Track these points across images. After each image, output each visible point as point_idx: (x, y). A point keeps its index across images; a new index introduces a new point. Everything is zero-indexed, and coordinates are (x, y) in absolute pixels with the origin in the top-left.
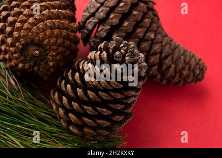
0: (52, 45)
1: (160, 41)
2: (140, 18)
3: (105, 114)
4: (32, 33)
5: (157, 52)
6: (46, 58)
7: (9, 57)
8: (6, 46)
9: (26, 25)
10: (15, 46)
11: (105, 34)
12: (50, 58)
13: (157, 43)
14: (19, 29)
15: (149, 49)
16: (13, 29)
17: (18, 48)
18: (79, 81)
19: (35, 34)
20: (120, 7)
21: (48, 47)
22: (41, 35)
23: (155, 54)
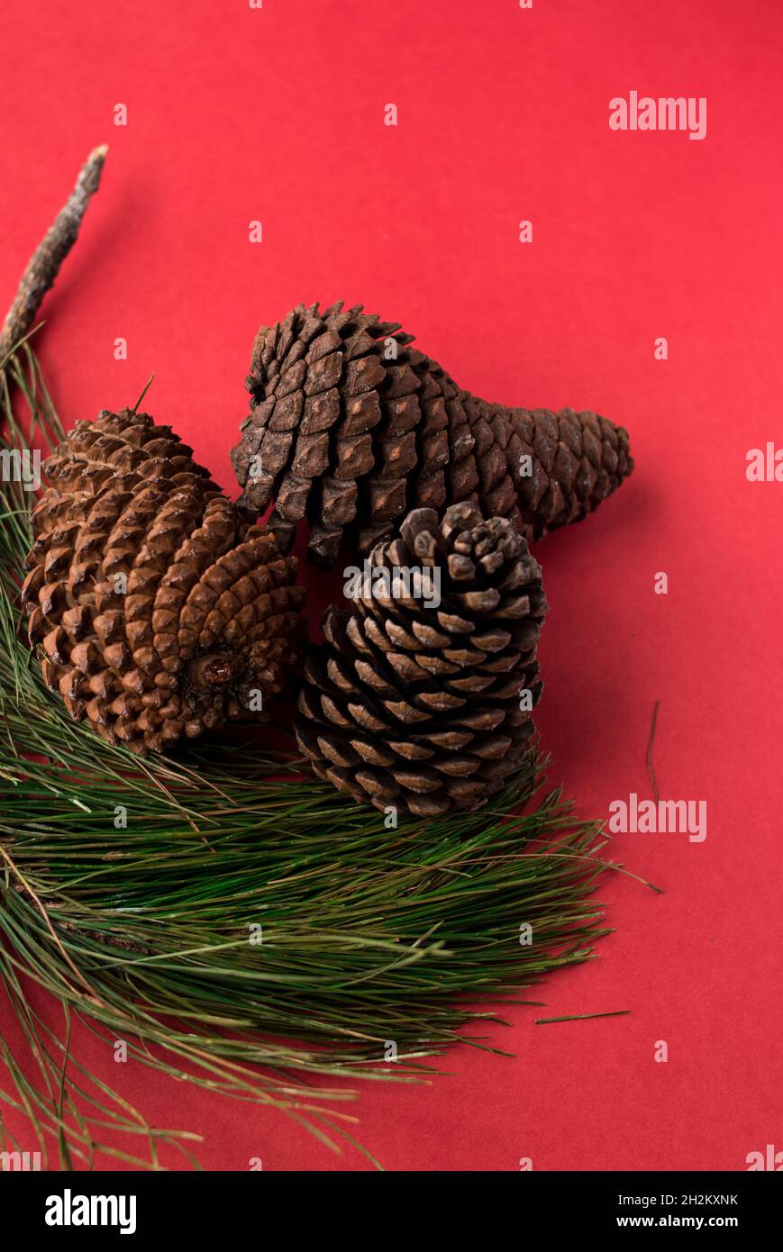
0: (250, 625)
1: (491, 441)
2: (416, 414)
3: (494, 726)
4: (185, 627)
5: (502, 475)
6: (247, 668)
7: (152, 723)
8: (126, 699)
9: (158, 618)
10: (156, 686)
11: (353, 511)
12: (260, 661)
13: (488, 451)
14: (146, 639)
15: (478, 480)
16: (126, 646)
17: (165, 687)
18: (379, 683)
19: (195, 628)
20: (355, 416)
21: (242, 639)
22: (212, 619)
23: (499, 482)
